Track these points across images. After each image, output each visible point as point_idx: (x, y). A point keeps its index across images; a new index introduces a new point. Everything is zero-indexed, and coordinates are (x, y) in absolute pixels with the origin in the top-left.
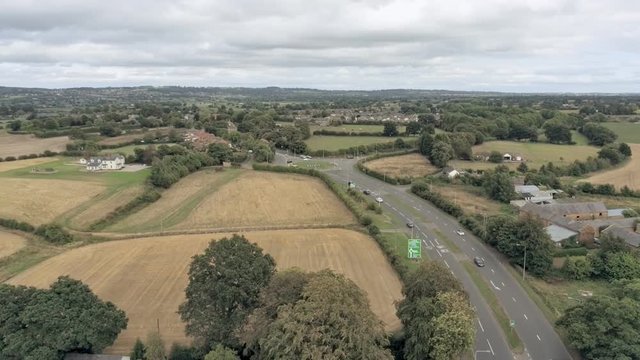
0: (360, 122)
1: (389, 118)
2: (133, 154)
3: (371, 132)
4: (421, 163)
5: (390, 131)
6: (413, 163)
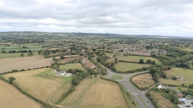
0: (133, 55)
1: (141, 53)
3: (136, 62)
4: (150, 79)
5: (141, 62)
6: (148, 79)
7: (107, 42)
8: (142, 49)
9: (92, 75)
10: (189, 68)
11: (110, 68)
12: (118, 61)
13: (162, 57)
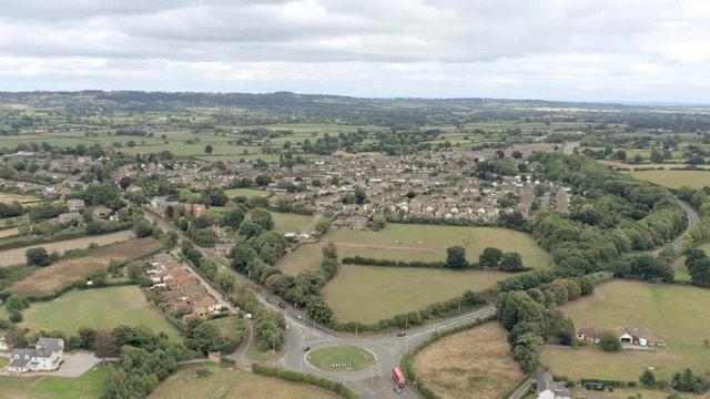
0: (412, 221)
1: (454, 210)
2: (77, 335)
3: (429, 261)
4: (499, 356)
5: (456, 262)
6: (489, 355)
7: (282, 140)
8: (456, 179)
9: (206, 354)
10: (673, 282)
11: (302, 306)
12: (339, 261)
13: (551, 227)
